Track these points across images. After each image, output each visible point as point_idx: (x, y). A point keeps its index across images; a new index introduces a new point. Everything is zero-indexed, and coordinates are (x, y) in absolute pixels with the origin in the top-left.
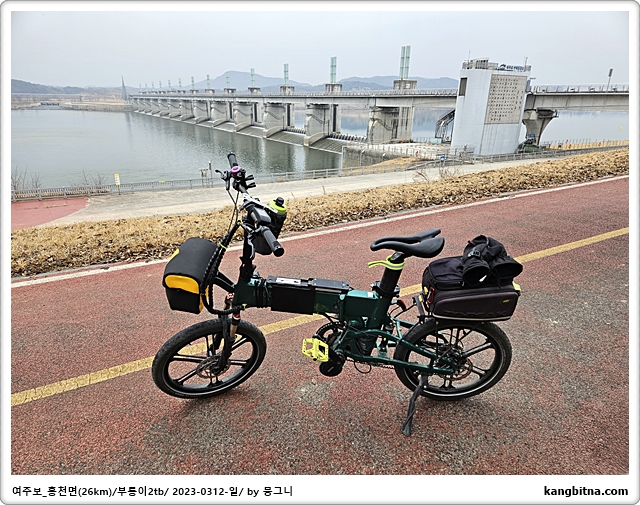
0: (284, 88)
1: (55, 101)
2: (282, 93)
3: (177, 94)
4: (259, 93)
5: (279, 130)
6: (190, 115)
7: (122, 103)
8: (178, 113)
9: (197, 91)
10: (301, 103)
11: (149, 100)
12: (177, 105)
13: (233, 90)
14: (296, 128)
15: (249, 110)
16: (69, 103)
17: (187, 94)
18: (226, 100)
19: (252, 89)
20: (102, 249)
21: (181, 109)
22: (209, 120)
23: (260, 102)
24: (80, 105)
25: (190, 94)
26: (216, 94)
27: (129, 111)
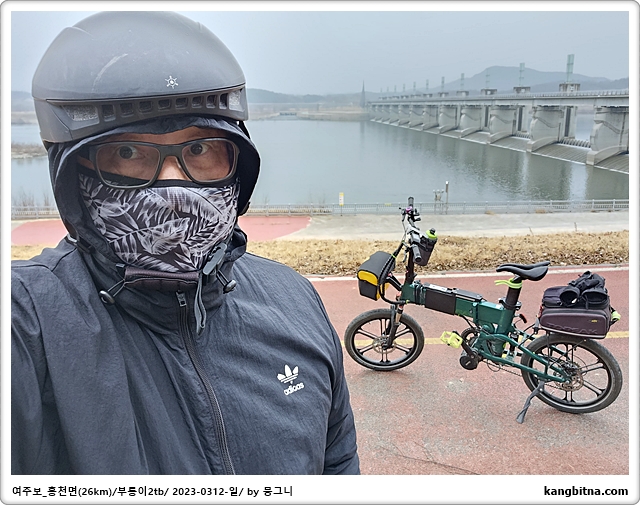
0: (565, 86)
1: (293, 110)
2: (561, 93)
3: (422, 98)
4: (529, 94)
5: (551, 141)
6: (434, 122)
7: (359, 111)
8: (419, 121)
9: (446, 94)
10: (589, 106)
11: (388, 106)
12: (420, 111)
13: (493, 92)
14: (577, 139)
15: (511, 116)
16: (306, 113)
17: (433, 98)
18: (482, 104)
19: (518, 89)
20: (321, 263)
21: (424, 117)
22: (456, 129)
23: (529, 105)
24: (316, 114)
25: (438, 98)
26: (470, 97)
27: (365, 120)
